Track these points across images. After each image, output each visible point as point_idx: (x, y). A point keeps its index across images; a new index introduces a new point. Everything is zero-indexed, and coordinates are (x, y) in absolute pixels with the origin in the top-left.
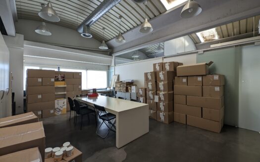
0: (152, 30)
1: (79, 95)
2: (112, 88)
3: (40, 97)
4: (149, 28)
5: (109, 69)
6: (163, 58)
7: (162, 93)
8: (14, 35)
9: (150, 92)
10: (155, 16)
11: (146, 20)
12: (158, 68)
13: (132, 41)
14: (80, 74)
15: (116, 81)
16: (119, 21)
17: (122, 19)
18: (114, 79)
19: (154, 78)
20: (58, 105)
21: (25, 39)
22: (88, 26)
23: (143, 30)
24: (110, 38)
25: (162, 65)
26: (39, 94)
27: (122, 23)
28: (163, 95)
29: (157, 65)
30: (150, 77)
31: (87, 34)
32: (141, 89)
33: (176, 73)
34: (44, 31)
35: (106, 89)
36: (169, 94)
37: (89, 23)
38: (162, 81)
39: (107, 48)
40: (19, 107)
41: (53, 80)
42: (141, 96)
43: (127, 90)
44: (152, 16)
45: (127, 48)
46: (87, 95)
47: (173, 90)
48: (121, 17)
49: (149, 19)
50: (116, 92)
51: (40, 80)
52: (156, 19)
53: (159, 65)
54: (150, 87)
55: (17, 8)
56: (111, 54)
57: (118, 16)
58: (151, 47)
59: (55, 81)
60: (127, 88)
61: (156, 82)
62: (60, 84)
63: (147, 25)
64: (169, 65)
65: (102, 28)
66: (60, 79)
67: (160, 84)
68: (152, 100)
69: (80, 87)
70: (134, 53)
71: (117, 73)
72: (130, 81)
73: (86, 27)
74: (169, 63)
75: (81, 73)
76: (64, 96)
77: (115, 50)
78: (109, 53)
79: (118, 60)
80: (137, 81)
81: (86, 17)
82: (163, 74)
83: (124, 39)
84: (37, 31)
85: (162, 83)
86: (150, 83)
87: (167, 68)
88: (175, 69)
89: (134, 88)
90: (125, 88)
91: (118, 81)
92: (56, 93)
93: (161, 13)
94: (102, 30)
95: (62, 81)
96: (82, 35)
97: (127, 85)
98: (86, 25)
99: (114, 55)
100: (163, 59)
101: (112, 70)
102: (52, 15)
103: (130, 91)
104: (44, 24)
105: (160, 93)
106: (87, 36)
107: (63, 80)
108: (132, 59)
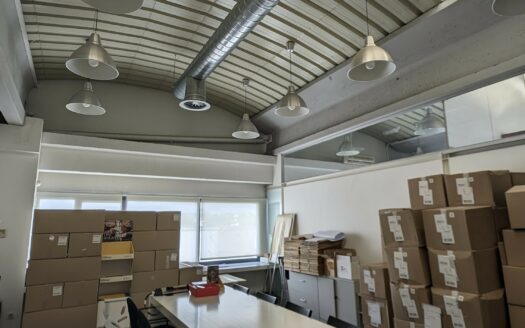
0: (392, 68)
1: (164, 290)
2: (274, 259)
3: (57, 291)
4: (380, 65)
5: (266, 197)
6: (445, 158)
7: (453, 298)
8: (21, 122)
9: (405, 290)
10: (402, 24)
11: (371, 40)
12: (427, 195)
13: (333, 108)
14: (175, 218)
15: (286, 235)
16: (286, 53)
17: (297, 46)
18: (280, 229)
19: (414, 234)
20: (106, 316)
21: (46, 130)
22: (199, 79)
23: (361, 72)
24: (267, 105)
25: (444, 186)
26: (57, 283)
27: (295, 58)
28: (461, 305)
29: (423, 184)
30: (397, 230)
31: (196, 102)
32: (370, 269)
33: (505, 213)
34: (87, 106)
35: (258, 260)
36: (483, 303)
37: (200, 70)
38: (448, 247)
39: (255, 135)
40: (11, 316)
41: (97, 239)
42: (373, 297)
43: (322, 270)
44: (389, 25)
45: (318, 131)
46: (188, 288)
47: (502, 284)
48: (292, 41)
49: (380, 35)
50: (287, 272)
51: (63, 241)
52: (407, 32)
53: (430, 186)
54: (402, 267)
55: (33, 57)
56: (270, 152)
57: (284, 41)
58: (402, 119)
59: (104, 241)
60: (322, 262)
61: (424, 249)
62: (118, 252)
63: (374, 54)
64: (471, 184)
65: (241, 79)
66: (120, 234)
67: (441, 258)
68: (413, 320)
69: (173, 257)
70: (344, 143)
71: (290, 209)
72: (332, 237)
73: (194, 83)
74: (470, 175)
75: (179, 213)
76: (125, 289)
77: (284, 137)
78: (264, 147)
79: (294, 167)
80: (357, 238)
81: (194, 55)
82: (449, 221)
83: (303, 104)
84: (71, 107)
85: (451, 254)
86: (399, 255)
87: (466, 193)
88: (500, 200)
89: (344, 262)
90: (315, 263)
91: (295, 236)
92: (105, 280)
93: (420, 14)
94: (241, 86)
95: (124, 239)
96: (182, 105)
97: (321, 251)
98: (194, 78)
99: (280, 153)
100: (445, 161)
101: (275, 197)
102: (100, 63)
103: (332, 272)
104: (89, 86)
105: (446, 298)
106: (197, 107)
107: (128, 238)
108: (341, 160)
